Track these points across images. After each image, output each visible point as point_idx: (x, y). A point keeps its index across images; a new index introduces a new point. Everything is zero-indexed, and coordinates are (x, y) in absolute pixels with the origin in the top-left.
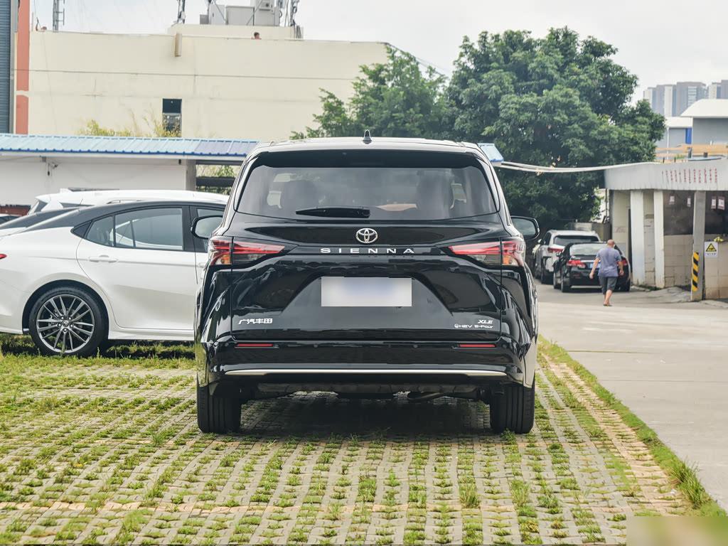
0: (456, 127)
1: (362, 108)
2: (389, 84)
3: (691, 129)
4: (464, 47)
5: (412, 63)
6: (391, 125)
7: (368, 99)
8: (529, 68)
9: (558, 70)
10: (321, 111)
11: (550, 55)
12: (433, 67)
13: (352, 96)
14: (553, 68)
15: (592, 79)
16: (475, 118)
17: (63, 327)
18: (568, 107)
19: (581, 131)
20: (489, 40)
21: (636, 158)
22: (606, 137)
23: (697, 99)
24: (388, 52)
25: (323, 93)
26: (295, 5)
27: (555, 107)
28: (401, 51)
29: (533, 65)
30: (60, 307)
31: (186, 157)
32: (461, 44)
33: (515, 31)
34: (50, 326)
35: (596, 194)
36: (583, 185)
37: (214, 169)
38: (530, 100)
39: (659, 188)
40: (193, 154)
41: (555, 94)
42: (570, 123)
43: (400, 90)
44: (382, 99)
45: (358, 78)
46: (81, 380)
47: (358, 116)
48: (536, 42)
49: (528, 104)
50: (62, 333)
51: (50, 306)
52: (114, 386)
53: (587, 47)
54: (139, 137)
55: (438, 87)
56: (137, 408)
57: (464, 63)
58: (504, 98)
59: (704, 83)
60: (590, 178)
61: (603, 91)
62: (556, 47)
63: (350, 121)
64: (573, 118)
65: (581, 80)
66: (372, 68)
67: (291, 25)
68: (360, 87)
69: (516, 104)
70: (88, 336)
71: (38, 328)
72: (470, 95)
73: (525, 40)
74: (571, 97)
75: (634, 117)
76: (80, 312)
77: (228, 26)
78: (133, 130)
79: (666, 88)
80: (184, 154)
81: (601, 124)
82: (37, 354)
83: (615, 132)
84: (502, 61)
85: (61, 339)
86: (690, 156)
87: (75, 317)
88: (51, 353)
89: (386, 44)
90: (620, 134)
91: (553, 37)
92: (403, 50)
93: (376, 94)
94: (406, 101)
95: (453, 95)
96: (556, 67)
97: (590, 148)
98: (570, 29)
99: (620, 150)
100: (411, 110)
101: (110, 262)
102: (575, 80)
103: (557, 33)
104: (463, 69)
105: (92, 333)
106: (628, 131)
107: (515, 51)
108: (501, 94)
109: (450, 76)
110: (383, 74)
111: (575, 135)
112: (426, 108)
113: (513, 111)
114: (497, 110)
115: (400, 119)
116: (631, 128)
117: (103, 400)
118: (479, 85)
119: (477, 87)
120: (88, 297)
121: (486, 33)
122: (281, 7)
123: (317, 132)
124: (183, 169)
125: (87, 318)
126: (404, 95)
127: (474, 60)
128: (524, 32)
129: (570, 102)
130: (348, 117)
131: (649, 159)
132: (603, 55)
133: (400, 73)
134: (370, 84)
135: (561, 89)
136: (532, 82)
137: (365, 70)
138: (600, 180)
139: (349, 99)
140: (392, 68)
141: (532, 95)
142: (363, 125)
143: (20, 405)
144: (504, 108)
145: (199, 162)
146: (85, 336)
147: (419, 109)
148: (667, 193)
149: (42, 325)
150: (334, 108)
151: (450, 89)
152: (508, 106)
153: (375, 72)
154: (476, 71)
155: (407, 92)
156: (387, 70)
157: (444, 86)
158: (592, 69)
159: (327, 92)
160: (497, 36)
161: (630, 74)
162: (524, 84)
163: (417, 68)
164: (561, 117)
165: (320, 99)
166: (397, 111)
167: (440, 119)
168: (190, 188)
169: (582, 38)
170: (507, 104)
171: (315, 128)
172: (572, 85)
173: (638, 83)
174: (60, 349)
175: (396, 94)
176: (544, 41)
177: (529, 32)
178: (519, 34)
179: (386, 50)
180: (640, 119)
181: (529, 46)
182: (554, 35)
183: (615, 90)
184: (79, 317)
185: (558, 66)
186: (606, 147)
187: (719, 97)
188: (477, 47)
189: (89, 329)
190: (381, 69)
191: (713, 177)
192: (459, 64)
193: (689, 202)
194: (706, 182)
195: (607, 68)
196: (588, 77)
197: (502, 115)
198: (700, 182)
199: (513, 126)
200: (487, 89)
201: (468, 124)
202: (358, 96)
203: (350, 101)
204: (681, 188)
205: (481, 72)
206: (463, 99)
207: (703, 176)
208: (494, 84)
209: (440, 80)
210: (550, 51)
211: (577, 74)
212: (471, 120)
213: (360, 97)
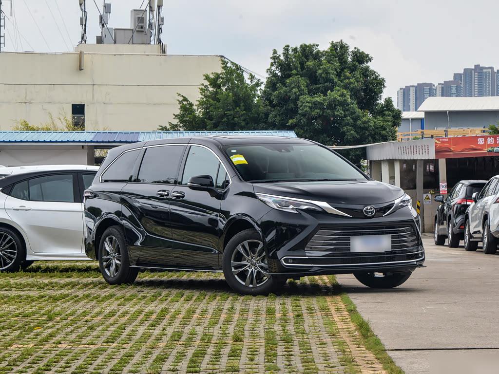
0: (270, 120)
1: (206, 108)
2: (224, 89)
3: (424, 119)
4: (273, 58)
5: (239, 72)
6: (225, 119)
7: (209, 101)
8: (317, 74)
9: (337, 75)
10: (178, 112)
11: (331, 63)
12: (253, 74)
13: (199, 99)
14: (333, 74)
15: (357, 82)
18: (343, 104)
19: (351, 120)
20: (290, 52)
21: (385, 139)
22: (366, 125)
24: (222, 64)
25: (179, 97)
26: (161, 26)
27: (335, 105)
28: (232, 62)
29: (320, 71)
32: (272, 56)
33: (308, 44)
35: (362, 164)
36: (353, 157)
38: (318, 99)
39: (397, 158)
41: (334, 95)
42: (345, 116)
43: (231, 93)
44: (218, 100)
45: (203, 84)
47: (203, 115)
48: (322, 53)
49: (317, 103)
53: (354, 56)
55: (257, 90)
57: (274, 71)
58: (301, 98)
60: (357, 153)
61: (365, 91)
62: (335, 57)
63: (198, 117)
64: (347, 113)
65: (351, 83)
66: (212, 76)
67: (159, 43)
68: (204, 92)
69: (309, 102)
70: (13, 259)
72: (278, 96)
73: (315, 52)
74: (345, 96)
75: (383, 111)
76: (8, 243)
78: (52, 126)
79: (411, 88)
81: (364, 116)
83: (372, 122)
84: (299, 69)
86: (422, 138)
87: (4, 246)
89: (222, 56)
90: (375, 123)
93: (215, 97)
94: (234, 101)
95: (266, 95)
96: (335, 73)
97: (357, 133)
99: (375, 134)
100: (238, 108)
101: (27, 210)
102: (348, 83)
103: (336, 45)
104: (273, 76)
105: (15, 256)
106: (379, 121)
107: (308, 60)
108: (299, 95)
109: (265, 81)
111: (348, 124)
112: (248, 107)
113: (307, 109)
114: (297, 108)
115: (231, 115)
116: (381, 119)
118: (285, 88)
119: (283, 90)
120: (13, 233)
121: (288, 46)
122: (151, 29)
123: (176, 126)
125: (13, 247)
126: (233, 97)
127: (281, 69)
129: (345, 100)
130: (197, 115)
131: (392, 140)
132: (364, 62)
133: (231, 80)
134: (211, 89)
135: (339, 90)
136: (320, 85)
137: (207, 78)
138: (364, 154)
140: (225, 76)
141: (320, 96)
142: (207, 121)
144: (301, 106)
146: (11, 259)
147: (243, 108)
148: (402, 162)
150: (187, 109)
151: (265, 92)
152: (304, 104)
153: (214, 79)
154: (282, 77)
155: (235, 95)
156: (222, 78)
157: (261, 89)
158: (357, 74)
159: (182, 96)
160: (296, 49)
162: (315, 86)
163: (242, 75)
164: (339, 112)
165: (178, 102)
166: (230, 110)
167: (259, 115)
169: (351, 49)
170: (303, 103)
171: (175, 123)
172: (346, 87)
175: (228, 96)
176: (327, 52)
177: (317, 45)
178: (310, 47)
179: (221, 62)
180: (387, 112)
181: (317, 56)
182: (334, 47)
183: (372, 91)
184: (7, 246)
185: (337, 72)
186: (367, 132)
187: (442, 95)
188: (282, 58)
189: (13, 254)
190: (218, 76)
191: (427, 150)
192: (270, 72)
193: (414, 168)
194: (423, 154)
195: (366, 73)
196: (355, 80)
197: (300, 112)
198: (419, 154)
199: (308, 119)
200: (290, 92)
201: (278, 118)
202: (203, 99)
203: (198, 103)
204: (409, 159)
205: (285, 77)
206: (273, 100)
207: (421, 150)
208: (294, 87)
209: (258, 85)
210: (331, 60)
211: (348, 78)
212: (279, 115)
213: (205, 99)
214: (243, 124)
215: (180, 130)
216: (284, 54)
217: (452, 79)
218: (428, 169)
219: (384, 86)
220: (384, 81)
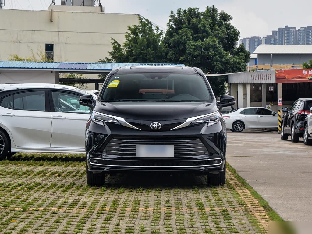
0: (168, 57)
1: (129, 48)
2: (140, 36)
3: (257, 59)
4: (171, 16)
5: (149, 25)
6: (141, 56)
7: (131, 44)
8: (198, 27)
10: (111, 50)
12: (158, 27)
13: (124, 42)
15: (223, 33)
18: (214, 47)
19: (219, 58)
20: (182, 13)
21: (239, 70)
22: (228, 61)
23: (258, 45)
24: (139, 20)
25: (112, 40)
27: (209, 48)
28: (145, 19)
29: (200, 26)
32: (170, 15)
33: (192, 8)
35: (225, 85)
36: (220, 81)
38: (199, 44)
39: (248, 82)
41: (209, 41)
42: (215, 56)
44: (137, 43)
45: (127, 32)
47: (127, 53)
48: (201, 14)
49: (198, 46)
53: (221, 16)
55: (160, 37)
57: (171, 25)
58: (188, 43)
60: (223, 79)
61: (227, 39)
62: (209, 17)
64: (216, 53)
65: (219, 33)
66: (133, 27)
67: (99, 6)
68: (128, 37)
69: (193, 46)
72: (174, 41)
73: (197, 13)
74: (215, 42)
75: (238, 52)
78: (33, 59)
81: (227, 56)
83: (231, 59)
84: (187, 24)
89: (139, 15)
90: (233, 60)
91: (208, 11)
93: (135, 40)
94: (147, 44)
95: (167, 41)
96: (209, 27)
97: (223, 66)
98: (215, 7)
99: (234, 67)
100: (149, 49)
103: (210, 9)
104: (171, 28)
106: (236, 59)
107: (192, 18)
108: (187, 41)
109: (165, 31)
110: (137, 31)
111: (217, 61)
112: (155, 48)
113: (191, 50)
114: (185, 49)
115: (145, 53)
116: (238, 57)
119: (177, 37)
121: (180, 9)
123: (110, 60)
126: (146, 41)
127: (176, 24)
129: (215, 45)
130: (123, 53)
131: (244, 71)
132: (227, 20)
133: (144, 30)
134: (132, 36)
135: (212, 38)
136: (200, 35)
137: (130, 28)
138: (226, 79)
140: (141, 27)
141: (200, 41)
142: (129, 57)
144: (188, 48)
147: (152, 49)
148: (252, 85)
150: (117, 48)
151: (165, 38)
152: (190, 47)
153: (134, 30)
154: (176, 29)
156: (139, 29)
157: (163, 37)
158: (223, 27)
159: (114, 40)
160: (185, 10)
162: (196, 35)
163: (152, 27)
164: (212, 53)
165: (111, 44)
166: (143, 50)
167: (162, 54)
169: (219, 12)
171: (110, 58)
172: (216, 36)
175: (143, 40)
176: (204, 13)
177: (198, 9)
178: (194, 10)
180: (241, 53)
181: (198, 16)
183: (232, 39)
185: (211, 26)
186: (228, 65)
187: (266, 44)
188: (176, 16)
190: (136, 28)
191: (269, 78)
192: (169, 25)
193: (260, 88)
194: (267, 80)
195: (229, 27)
197: (187, 52)
198: (264, 80)
199: (192, 57)
200: (181, 38)
201: (173, 56)
203: (124, 44)
204: (257, 83)
205: (178, 29)
206: (171, 43)
207: (265, 77)
208: (184, 36)
209: (161, 34)
210: (207, 19)
211: (217, 30)
212: (174, 54)
213: (128, 42)
214: (152, 59)
215: (112, 62)
216: (178, 14)
218: (270, 89)
219: (239, 36)
220: (240, 33)
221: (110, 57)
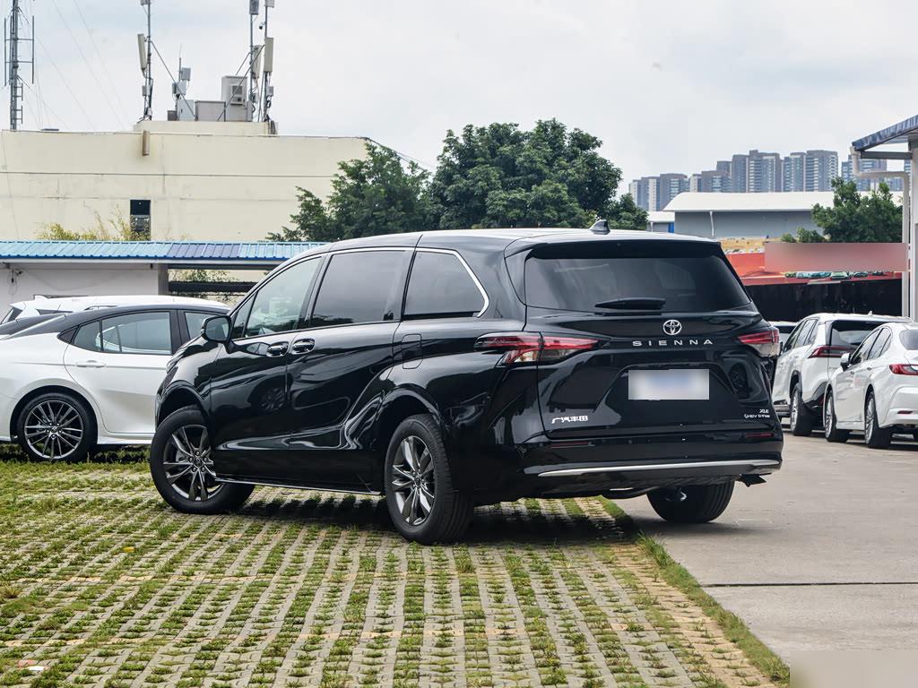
0: (441, 225)
1: (342, 207)
2: (370, 182)
3: (673, 223)
4: (448, 141)
5: (393, 159)
6: (372, 224)
7: (348, 198)
8: (516, 163)
9: (546, 164)
10: (298, 211)
11: (539, 149)
12: (415, 162)
13: (331, 195)
14: (541, 163)
15: (578, 172)
16: (462, 215)
17: (51, 433)
18: (558, 203)
19: (569, 226)
20: (474, 134)
23: (680, 192)
24: (368, 149)
25: (300, 191)
26: (269, 99)
27: (544, 204)
28: (382, 146)
29: (521, 159)
30: (48, 413)
31: (158, 261)
32: (445, 138)
33: (501, 123)
34: (38, 433)
37: (186, 273)
38: (518, 196)
40: (165, 258)
41: (543, 190)
42: (559, 220)
43: (381, 187)
44: (363, 197)
45: (337, 175)
46: (75, 484)
47: (337, 216)
48: (523, 135)
49: (516, 200)
50: (50, 439)
51: (37, 412)
52: (109, 488)
53: (574, 139)
54: (106, 240)
55: (421, 183)
56: (136, 507)
57: (448, 158)
58: (491, 194)
59: (685, 174)
61: (590, 185)
62: (545, 141)
63: (330, 220)
64: (562, 214)
65: (569, 175)
66: (351, 165)
67: (265, 120)
68: (340, 185)
69: (503, 200)
70: (77, 442)
71: (26, 434)
72: (455, 191)
73: (512, 133)
74: (560, 192)
75: (618, 212)
76: (68, 418)
77: (197, 122)
78: (99, 233)
79: (651, 181)
80: (156, 258)
81: (588, 220)
82: (26, 461)
84: (488, 156)
85: (49, 445)
87: (63, 422)
88: (40, 460)
89: (366, 139)
91: (541, 129)
92: (384, 145)
93: (357, 191)
94: (387, 199)
95: (437, 192)
96: (545, 161)
98: (558, 121)
100: (393, 208)
101: (98, 367)
102: (564, 174)
103: (546, 125)
104: (448, 165)
105: (80, 438)
107: (502, 145)
108: (487, 190)
109: (434, 172)
110: (364, 171)
112: (409, 205)
113: (501, 208)
114: (484, 207)
115: (381, 218)
116: (618, 224)
117: (101, 500)
118: (465, 181)
119: (462, 183)
120: (76, 403)
121: (471, 126)
122: (254, 102)
123: (295, 233)
124: (156, 273)
125: (75, 424)
126: (385, 192)
127: (459, 156)
128: (511, 125)
129: (559, 197)
130: (328, 217)
132: (588, 149)
133: (381, 170)
134: (350, 181)
135: (550, 184)
136: (520, 177)
137: (344, 167)
139: (328, 197)
140: (372, 165)
141: (520, 191)
142: (343, 225)
143: (20, 506)
144: (491, 204)
145: (171, 266)
146: (74, 442)
147: (401, 206)
149: (30, 431)
150: (311, 207)
151: (434, 186)
152: (495, 203)
153: (354, 169)
154: (461, 166)
155: (389, 191)
156: (366, 167)
157: (427, 182)
158: (578, 162)
159: (305, 191)
160: (483, 129)
161: (616, 166)
162: (512, 179)
163: (399, 164)
164: (550, 213)
165: (297, 198)
166: (379, 210)
167: (425, 216)
168: (162, 292)
169: (569, 130)
170: (494, 201)
171: (293, 230)
172: (561, 180)
173: (622, 177)
174: (49, 454)
175: (377, 191)
176: (532, 134)
177: (516, 125)
178: (505, 127)
179: (366, 147)
180: (624, 214)
181: (516, 140)
182: (542, 127)
183: (601, 185)
184: (67, 422)
185: (547, 160)
187: (699, 190)
188: (461, 141)
189: (78, 434)
190: (361, 165)
192: (443, 159)
195: (592, 161)
196: (575, 171)
197: (489, 212)
200: (473, 186)
201: (455, 222)
202: (337, 194)
203: (330, 199)
205: (466, 167)
206: (447, 196)
208: (480, 180)
209: (423, 176)
210: (538, 145)
211: (565, 168)
212: (457, 217)
213: (340, 194)
215: (300, 240)
216: (464, 136)
217: (714, 168)
219: (620, 179)
220: (621, 172)
221: (294, 227)
